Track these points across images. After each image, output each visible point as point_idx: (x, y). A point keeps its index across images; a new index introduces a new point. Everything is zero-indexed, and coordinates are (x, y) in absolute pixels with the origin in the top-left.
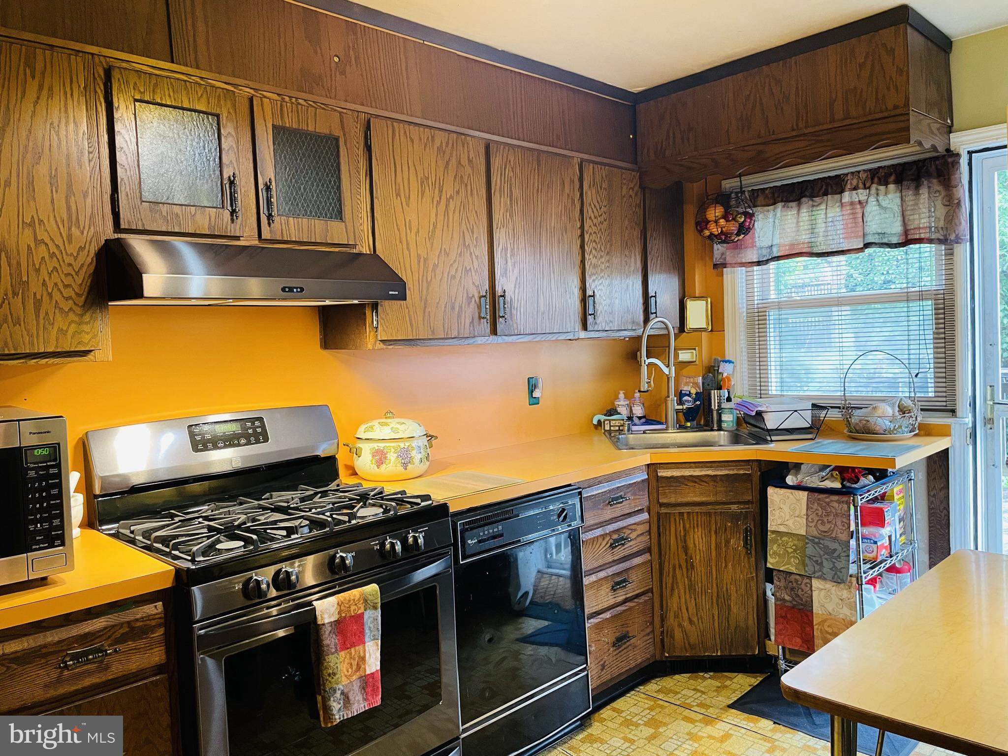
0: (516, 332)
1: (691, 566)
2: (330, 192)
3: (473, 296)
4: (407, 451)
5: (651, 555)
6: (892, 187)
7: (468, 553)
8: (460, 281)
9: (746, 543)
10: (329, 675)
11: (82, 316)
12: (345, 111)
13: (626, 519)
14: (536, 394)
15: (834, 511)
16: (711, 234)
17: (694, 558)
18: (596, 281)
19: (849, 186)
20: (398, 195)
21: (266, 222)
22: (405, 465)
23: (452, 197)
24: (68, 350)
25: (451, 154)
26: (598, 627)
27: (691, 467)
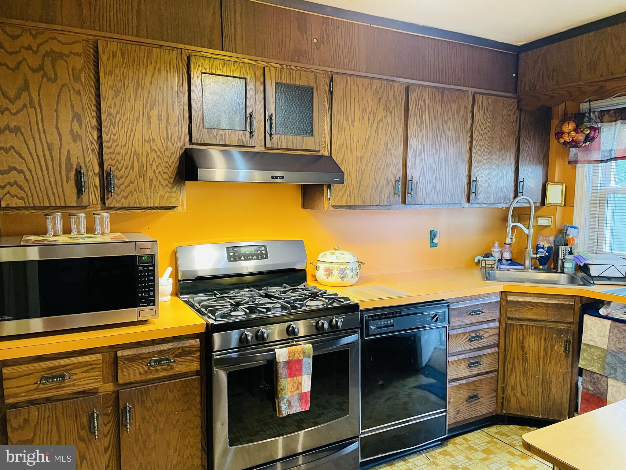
0: (419, 202)
1: (525, 360)
2: (307, 120)
3: (391, 180)
4: (344, 270)
5: (499, 349)
7: (370, 334)
8: (383, 171)
9: (565, 349)
10: (281, 389)
11: (172, 188)
12: (318, 71)
13: (482, 324)
14: (435, 241)
16: (565, 141)
17: (528, 354)
18: (479, 171)
20: (347, 120)
21: (269, 138)
22: (343, 278)
23: (381, 120)
24: (165, 206)
25: (383, 94)
26: (457, 388)
27: (531, 296)
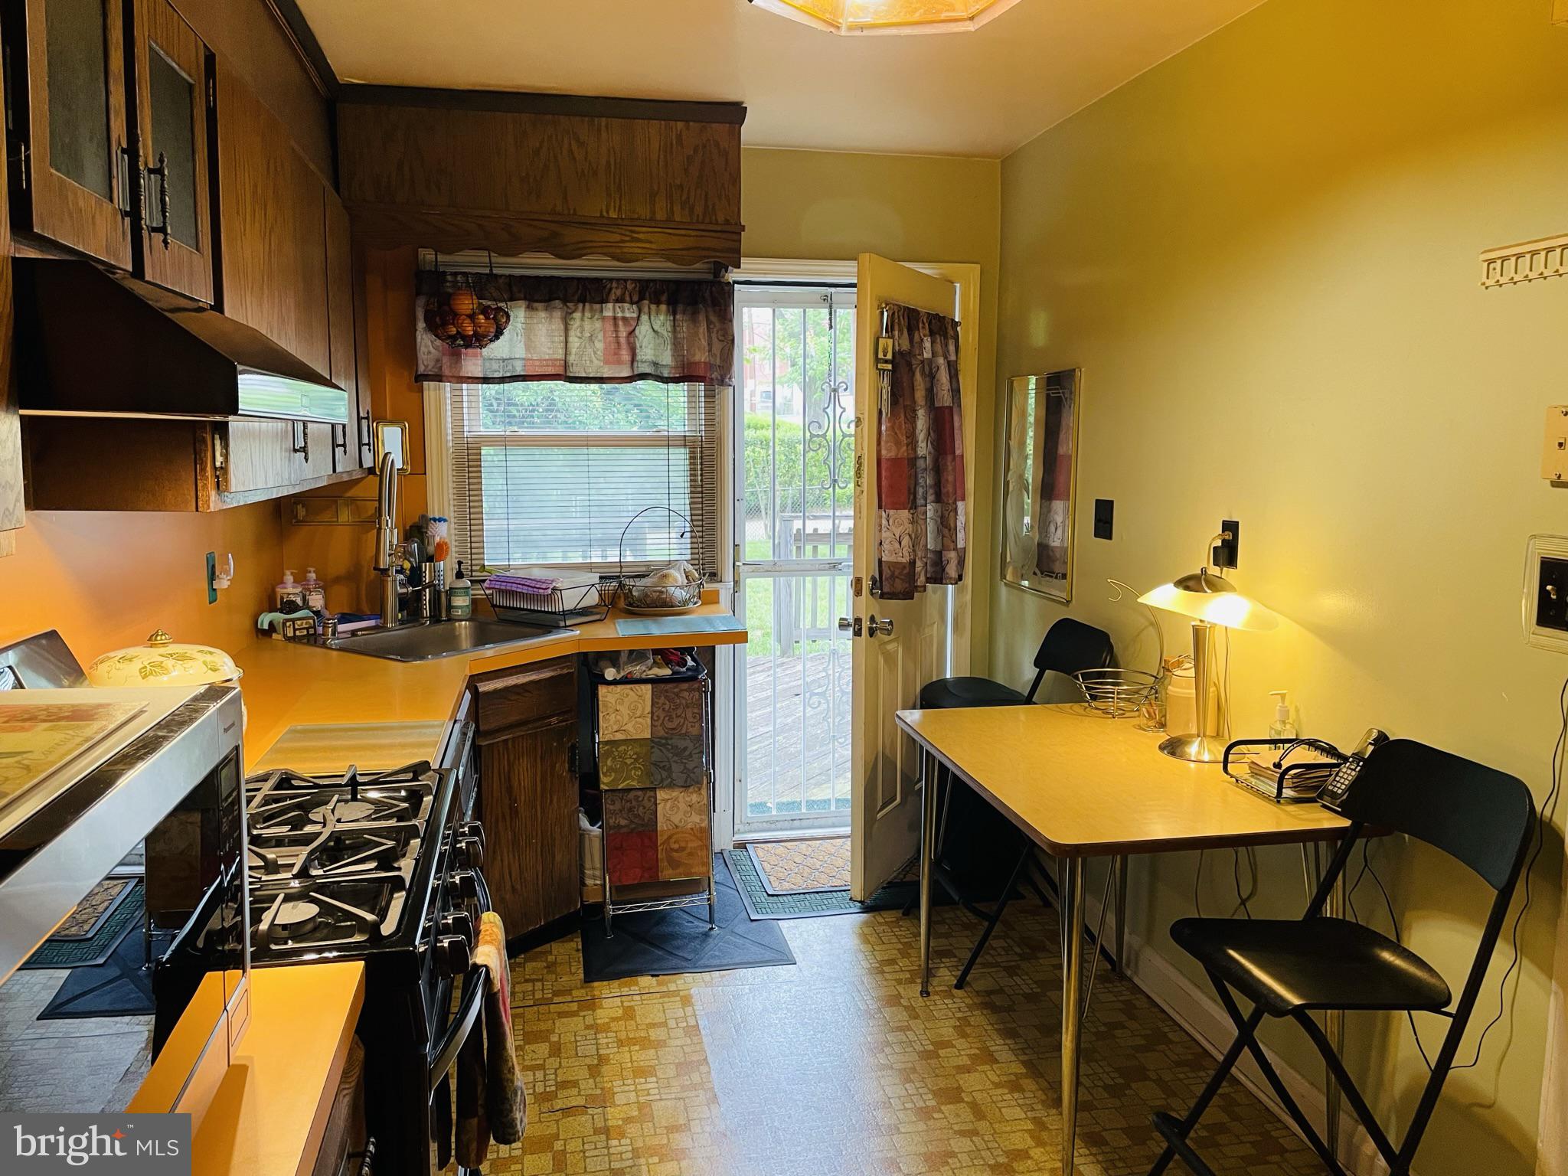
6: (663, 307)
9: (572, 765)
15: (684, 702)
17: (518, 801)
19: (612, 297)
